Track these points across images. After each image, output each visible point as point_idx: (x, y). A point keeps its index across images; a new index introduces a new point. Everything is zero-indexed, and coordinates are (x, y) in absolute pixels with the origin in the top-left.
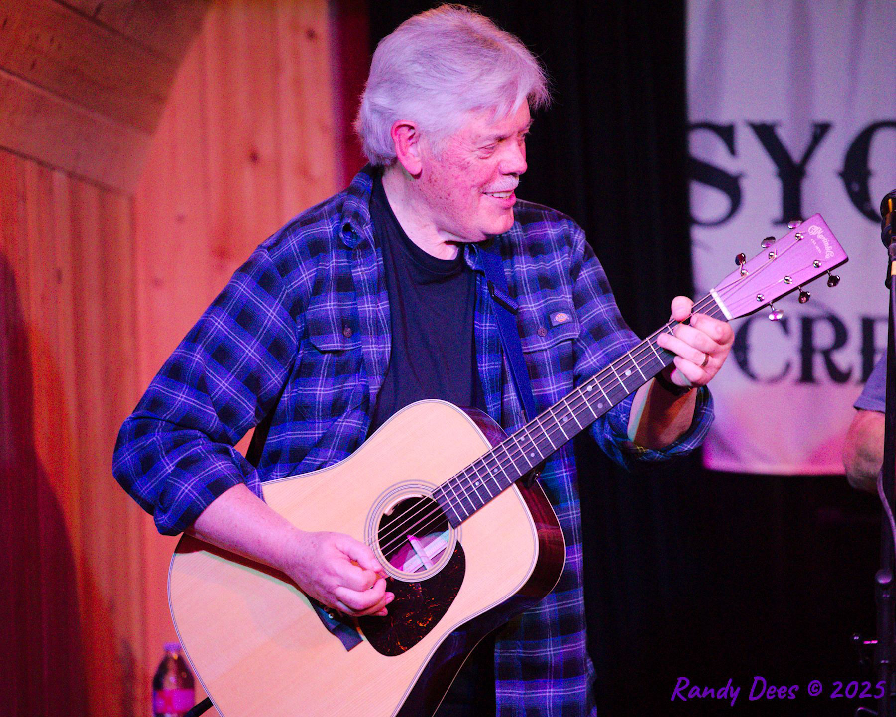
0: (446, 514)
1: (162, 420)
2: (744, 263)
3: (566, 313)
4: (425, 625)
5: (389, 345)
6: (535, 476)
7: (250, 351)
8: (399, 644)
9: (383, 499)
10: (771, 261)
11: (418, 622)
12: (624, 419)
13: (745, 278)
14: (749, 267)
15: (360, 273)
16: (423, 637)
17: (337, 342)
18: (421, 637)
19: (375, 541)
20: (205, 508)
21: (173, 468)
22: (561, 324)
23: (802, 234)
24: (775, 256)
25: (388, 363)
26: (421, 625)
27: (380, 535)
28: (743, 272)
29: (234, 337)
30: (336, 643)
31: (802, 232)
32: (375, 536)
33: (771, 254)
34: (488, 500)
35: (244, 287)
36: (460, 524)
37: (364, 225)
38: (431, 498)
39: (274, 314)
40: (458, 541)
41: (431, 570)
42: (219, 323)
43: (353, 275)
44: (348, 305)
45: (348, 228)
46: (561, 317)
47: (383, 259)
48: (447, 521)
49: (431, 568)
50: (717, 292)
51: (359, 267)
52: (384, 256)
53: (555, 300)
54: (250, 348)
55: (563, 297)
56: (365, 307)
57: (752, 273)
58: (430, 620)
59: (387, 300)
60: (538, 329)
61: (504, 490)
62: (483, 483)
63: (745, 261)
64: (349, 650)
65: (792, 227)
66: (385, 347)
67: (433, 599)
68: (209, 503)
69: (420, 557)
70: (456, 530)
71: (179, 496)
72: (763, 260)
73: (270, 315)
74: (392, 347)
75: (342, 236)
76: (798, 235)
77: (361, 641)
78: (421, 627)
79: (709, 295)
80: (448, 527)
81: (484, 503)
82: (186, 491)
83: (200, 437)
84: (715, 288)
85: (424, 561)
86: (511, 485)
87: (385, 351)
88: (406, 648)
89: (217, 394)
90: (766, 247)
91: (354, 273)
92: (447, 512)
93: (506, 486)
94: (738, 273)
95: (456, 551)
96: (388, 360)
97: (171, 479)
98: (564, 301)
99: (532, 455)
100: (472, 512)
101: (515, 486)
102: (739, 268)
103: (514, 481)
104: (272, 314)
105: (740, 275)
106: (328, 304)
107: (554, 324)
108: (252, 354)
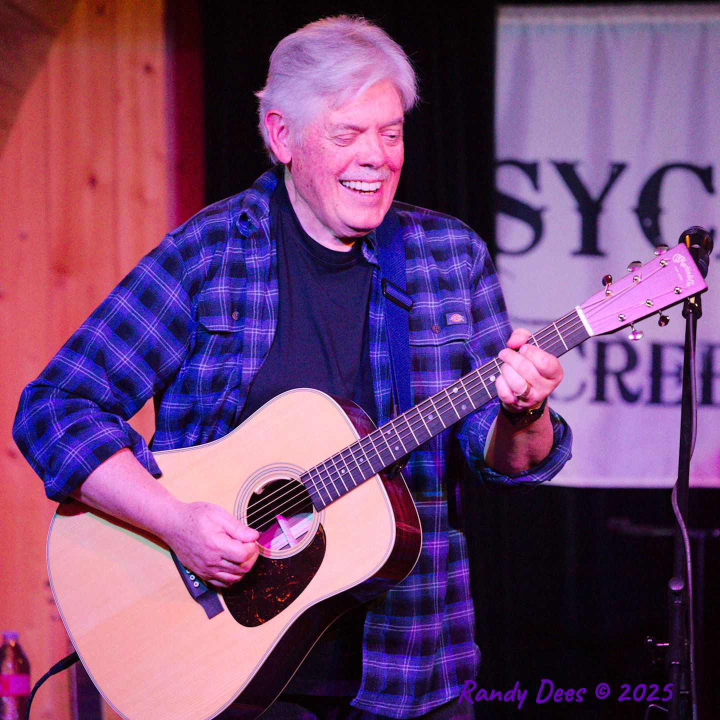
0: (312, 498)
1: (57, 388)
2: (610, 284)
3: (461, 315)
4: (283, 601)
5: (273, 330)
6: (398, 468)
7: (151, 329)
8: (258, 616)
9: (253, 479)
10: (636, 284)
11: (277, 597)
12: (481, 439)
13: (609, 298)
14: (614, 289)
15: (253, 261)
16: (280, 612)
17: (225, 324)
18: (279, 611)
19: (243, 517)
20: (91, 472)
21: (63, 434)
22: (456, 324)
23: (666, 261)
24: (640, 280)
25: (270, 346)
26: (279, 600)
27: (249, 512)
28: (608, 292)
29: (136, 315)
30: (198, 610)
31: (667, 259)
32: (243, 512)
33: (635, 278)
34: (352, 487)
35: (149, 269)
36: (324, 508)
37: (261, 218)
38: (299, 481)
39: (176, 295)
40: (320, 524)
41: (295, 548)
42: (123, 301)
43: (247, 262)
44: (238, 290)
45: (244, 218)
46: (457, 318)
47: (277, 251)
48: (312, 505)
49: (295, 546)
50: (582, 309)
51: (252, 255)
52: (277, 248)
53: (452, 301)
54: (151, 326)
55: (460, 300)
56: (254, 293)
57: (616, 294)
58: (288, 596)
59: (276, 288)
60: (433, 326)
61: (367, 479)
62: (349, 471)
63: (611, 282)
64: (210, 617)
65: (657, 254)
66: (268, 332)
67: (293, 577)
68: (94, 468)
69: (286, 536)
70: (320, 513)
71: (67, 460)
72: (628, 283)
73: (171, 296)
74: (276, 332)
75: (239, 225)
76: (662, 262)
77: (222, 610)
78: (279, 601)
79: (575, 311)
80: (312, 509)
81: (347, 490)
82: (73, 456)
83: (91, 407)
84: (580, 305)
85: (289, 540)
86: (375, 475)
87: (267, 335)
88: (264, 620)
89: (117, 367)
90: (632, 271)
91: (248, 260)
92: (312, 496)
93: (370, 476)
94: (604, 292)
95: (318, 533)
96: (270, 344)
97: (60, 445)
98: (462, 303)
99: (397, 448)
100: (336, 498)
101: (378, 476)
102: (604, 289)
103: (378, 471)
104: (174, 296)
105: (605, 295)
106: (220, 288)
107: (449, 323)
108: (153, 331)
